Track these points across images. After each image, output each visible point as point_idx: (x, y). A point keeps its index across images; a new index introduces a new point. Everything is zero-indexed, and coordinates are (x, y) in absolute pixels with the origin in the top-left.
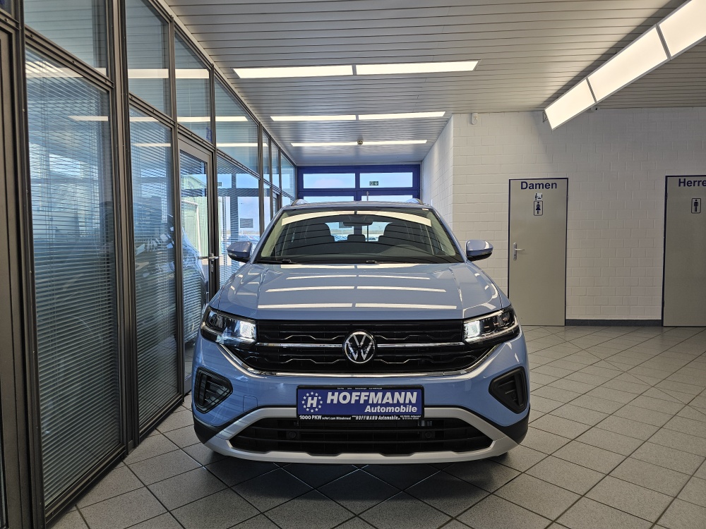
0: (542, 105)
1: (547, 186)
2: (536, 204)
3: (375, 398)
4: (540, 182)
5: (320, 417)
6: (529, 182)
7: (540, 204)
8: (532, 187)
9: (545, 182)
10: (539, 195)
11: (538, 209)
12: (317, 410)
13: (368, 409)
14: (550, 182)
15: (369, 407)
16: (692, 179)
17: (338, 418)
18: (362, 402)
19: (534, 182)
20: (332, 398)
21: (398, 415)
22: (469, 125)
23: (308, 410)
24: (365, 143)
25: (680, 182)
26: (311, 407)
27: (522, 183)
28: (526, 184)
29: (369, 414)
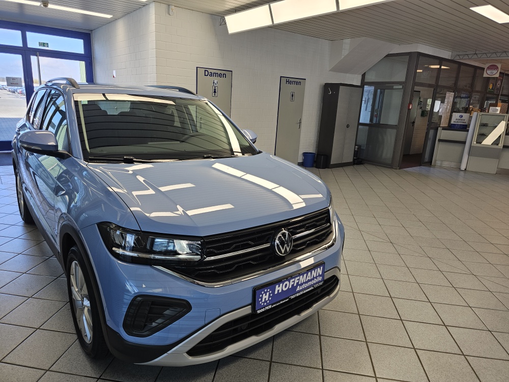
0: (223, 12)
1: (220, 75)
2: (214, 88)
3: (302, 279)
4: (216, 71)
5: (270, 307)
6: (210, 71)
7: (216, 88)
8: (211, 75)
9: (219, 72)
10: (216, 82)
11: (215, 92)
12: (268, 302)
13: (298, 289)
14: (223, 72)
15: (299, 287)
16: (292, 80)
17: (281, 302)
18: (295, 285)
19: (213, 71)
20: (278, 289)
21: (312, 285)
22: (167, 15)
23: (262, 304)
24: (50, 6)
25: (287, 81)
26: (265, 301)
27: (205, 71)
28: (208, 73)
29: (299, 292)
